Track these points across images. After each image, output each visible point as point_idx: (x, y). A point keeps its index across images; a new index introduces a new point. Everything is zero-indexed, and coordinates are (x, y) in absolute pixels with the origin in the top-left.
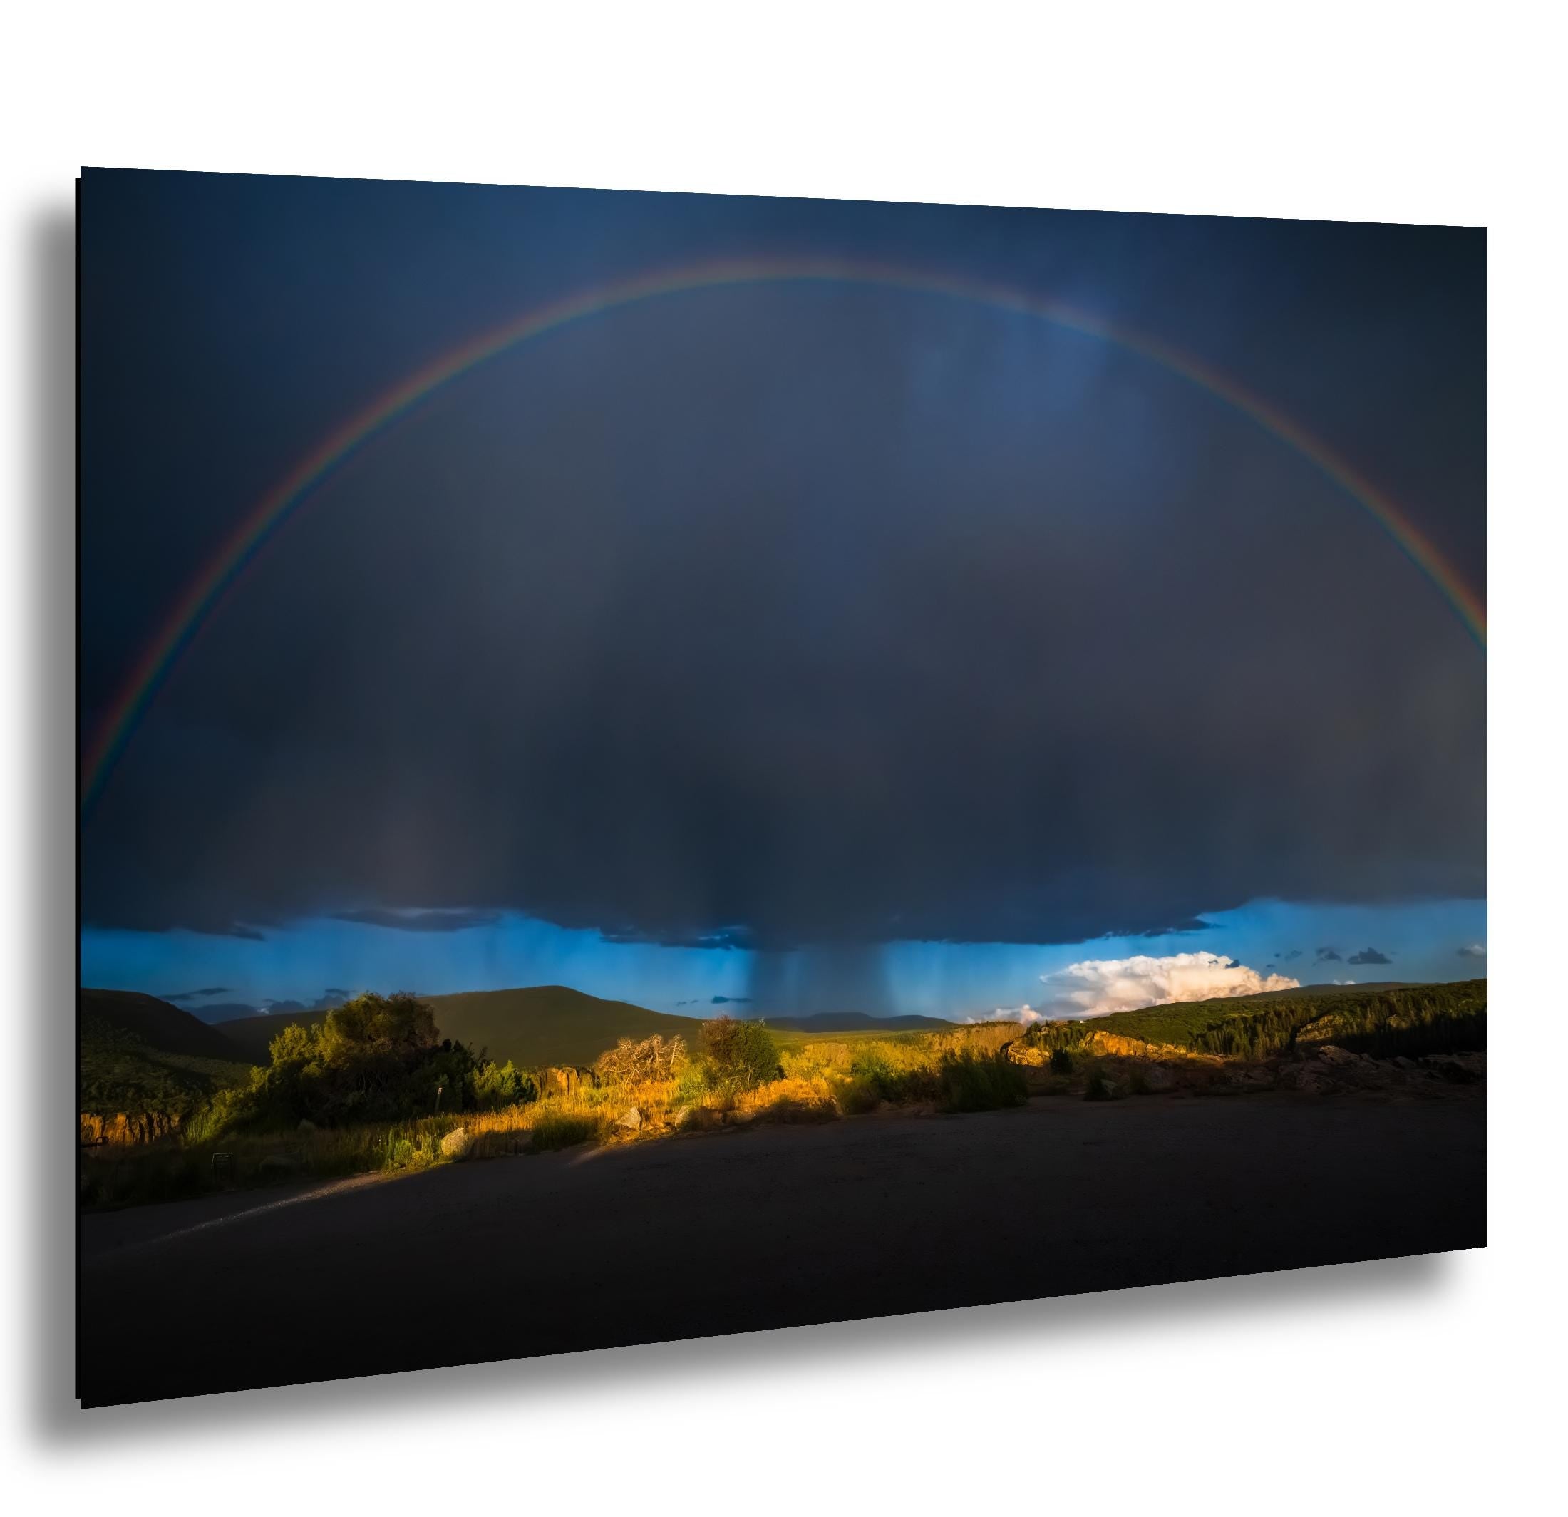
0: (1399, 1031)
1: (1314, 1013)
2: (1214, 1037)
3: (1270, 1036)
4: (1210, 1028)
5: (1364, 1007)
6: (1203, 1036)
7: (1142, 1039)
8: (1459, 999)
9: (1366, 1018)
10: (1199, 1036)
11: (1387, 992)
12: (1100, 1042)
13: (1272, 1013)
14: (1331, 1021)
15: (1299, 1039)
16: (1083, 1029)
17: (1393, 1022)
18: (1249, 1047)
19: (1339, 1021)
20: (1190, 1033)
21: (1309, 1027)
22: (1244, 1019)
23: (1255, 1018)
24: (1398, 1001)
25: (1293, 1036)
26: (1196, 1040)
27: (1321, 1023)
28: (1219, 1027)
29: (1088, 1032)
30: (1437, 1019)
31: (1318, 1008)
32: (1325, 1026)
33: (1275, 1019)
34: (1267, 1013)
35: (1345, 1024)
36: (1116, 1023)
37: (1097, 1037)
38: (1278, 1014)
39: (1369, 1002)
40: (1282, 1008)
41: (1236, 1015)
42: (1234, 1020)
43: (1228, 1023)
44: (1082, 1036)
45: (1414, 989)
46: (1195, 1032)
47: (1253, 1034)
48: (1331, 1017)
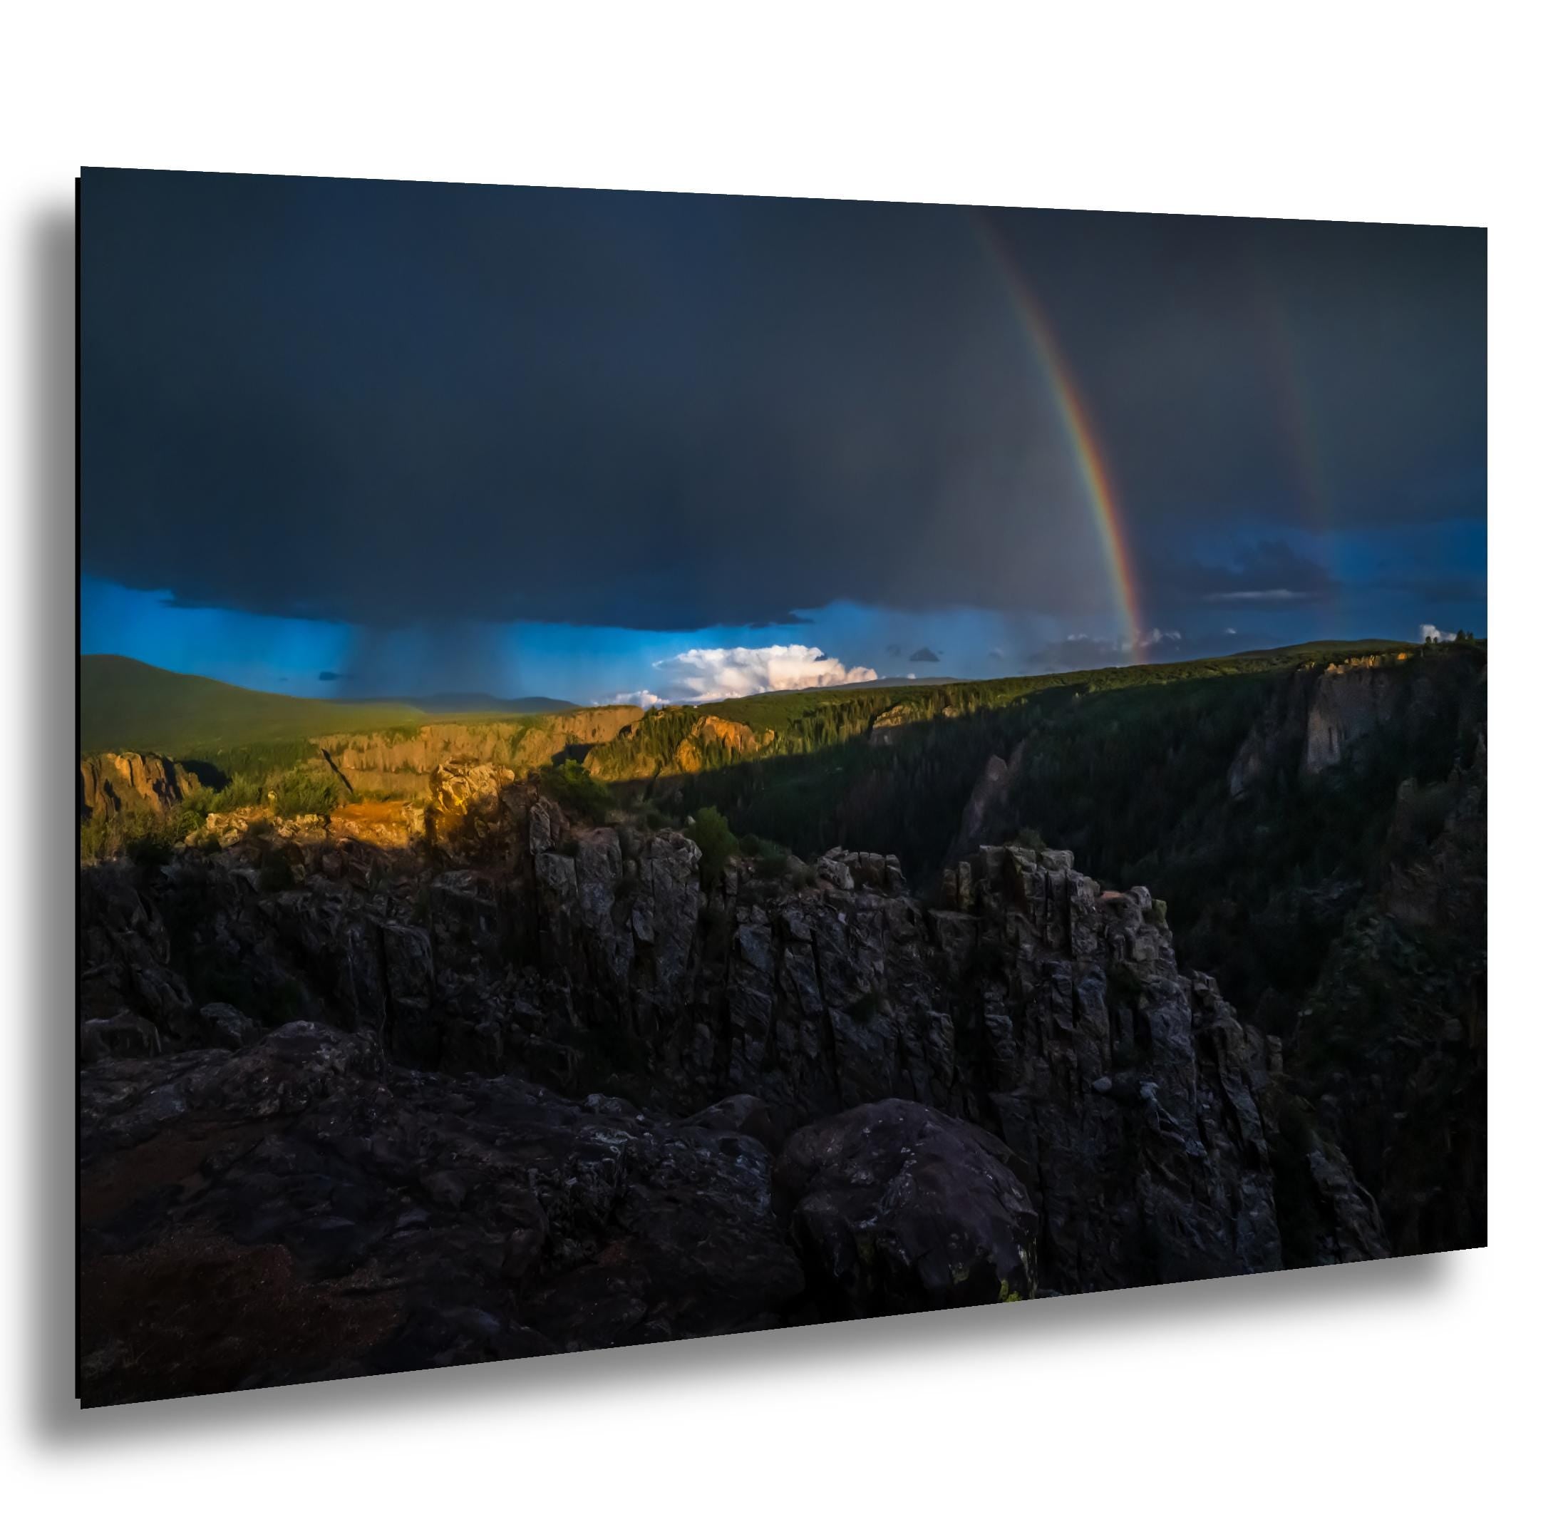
0: (950, 719)
1: (889, 703)
2: (808, 723)
3: (853, 723)
4: (806, 714)
5: (927, 699)
6: (799, 722)
7: (748, 724)
8: (996, 694)
9: (927, 709)
10: (795, 722)
11: (945, 686)
12: (711, 727)
13: (856, 703)
14: (901, 711)
15: (876, 726)
16: (696, 714)
17: (947, 712)
18: (835, 733)
19: (907, 710)
20: (789, 720)
21: (884, 715)
22: (834, 708)
23: (842, 706)
24: (953, 694)
25: (871, 723)
26: (793, 726)
27: (893, 712)
28: (812, 714)
29: (700, 716)
30: (979, 709)
31: (892, 699)
32: (896, 715)
33: (858, 708)
34: (852, 702)
35: (911, 713)
36: (727, 709)
37: (708, 722)
38: (861, 704)
39: (932, 694)
40: (863, 698)
41: (827, 703)
42: (825, 708)
43: (820, 710)
44: (695, 720)
45: (965, 684)
46: (793, 718)
47: (841, 721)
48: (901, 707)
